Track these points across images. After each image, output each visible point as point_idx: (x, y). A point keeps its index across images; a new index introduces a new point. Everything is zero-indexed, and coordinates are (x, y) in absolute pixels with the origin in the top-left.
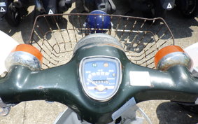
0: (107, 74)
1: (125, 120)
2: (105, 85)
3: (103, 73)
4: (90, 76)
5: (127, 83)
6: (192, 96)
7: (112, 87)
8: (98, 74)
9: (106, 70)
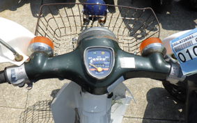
0: (104, 59)
1: (116, 96)
2: (102, 67)
3: (101, 59)
4: (91, 61)
5: (118, 66)
6: (164, 75)
7: (107, 69)
8: (97, 59)
9: (103, 57)
